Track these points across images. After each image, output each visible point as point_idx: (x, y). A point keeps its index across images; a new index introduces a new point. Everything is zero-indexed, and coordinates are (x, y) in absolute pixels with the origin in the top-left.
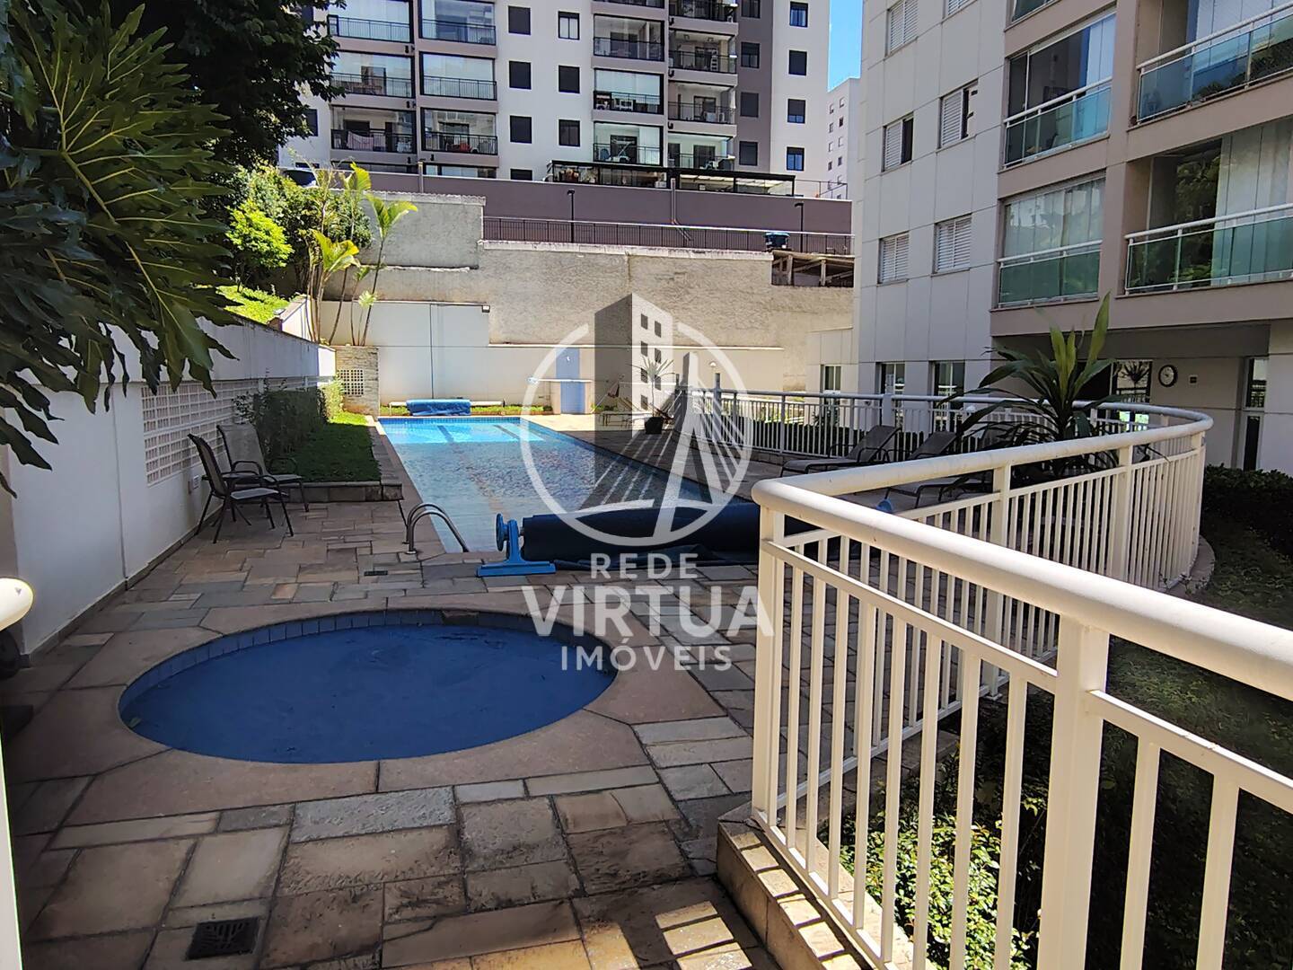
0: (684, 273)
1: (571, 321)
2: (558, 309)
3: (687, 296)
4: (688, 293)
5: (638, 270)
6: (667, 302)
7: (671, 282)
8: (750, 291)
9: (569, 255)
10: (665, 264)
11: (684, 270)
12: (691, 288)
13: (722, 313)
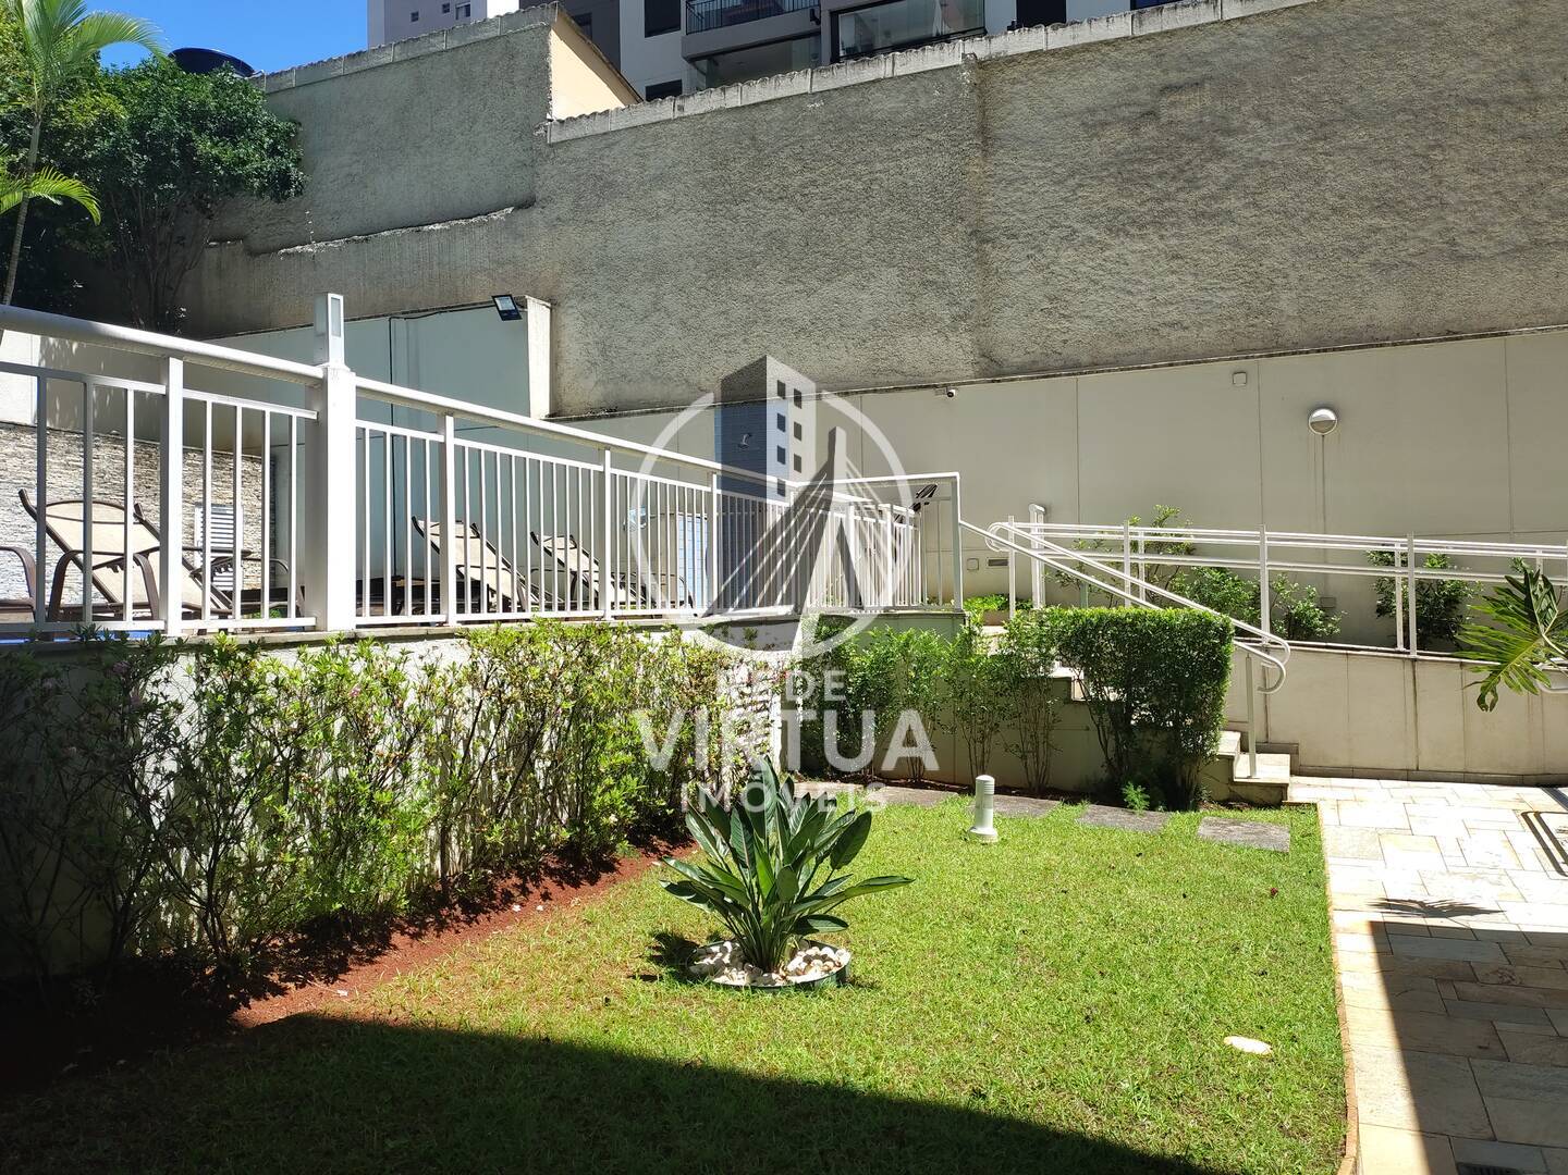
0: (1197, 85)
1: (790, 320)
2: (746, 287)
3: (1213, 168)
4: (1219, 153)
5: (1019, 111)
6: (1128, 203)
7: (1149, 130)
8: (1520, 90)
9: (778, 111)
10: (1117, 66)
11: (1205, 70)
12: (1229, 132)
13: (1383, 206)
